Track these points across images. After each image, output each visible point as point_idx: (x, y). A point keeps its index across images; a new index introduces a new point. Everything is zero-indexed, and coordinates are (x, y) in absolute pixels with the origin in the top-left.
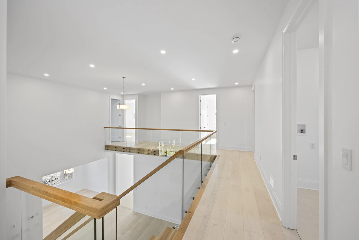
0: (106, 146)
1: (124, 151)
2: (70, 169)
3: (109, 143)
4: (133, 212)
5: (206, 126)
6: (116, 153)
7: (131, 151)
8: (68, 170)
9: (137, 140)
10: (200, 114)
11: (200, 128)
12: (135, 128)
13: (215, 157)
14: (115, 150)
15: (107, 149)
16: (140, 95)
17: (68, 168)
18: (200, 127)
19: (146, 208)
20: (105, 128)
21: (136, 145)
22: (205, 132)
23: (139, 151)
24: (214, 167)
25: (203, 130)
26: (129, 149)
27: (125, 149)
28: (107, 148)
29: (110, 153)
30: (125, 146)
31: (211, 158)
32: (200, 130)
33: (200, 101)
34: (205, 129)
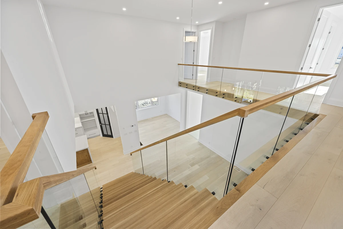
0: (179, 82)
1: (193, 89)
2: (155, 98)
3: (182, 81)
4: (199, 142)
5: (313, 65)
6: (188, 91)
7: (200, 90)
8: (153, 98)
9: (209, 79)
10: (308, 45)
11: (300, 68)
12: (207, 65)
13: (316, 116)
14: (186, 88)
15: (180, 86)
16: (217, 22)
17: (154, 97)
18: (301, 66)
19: (209, 143)
20: (178, 64)
21: (207, 84)
22: (308, 76)
23: (208, 91)
24: (306, 133)
25: (307, 72)
26: (198, 88)
27: (195, 87)
28: (180, 84)
29: (183, 90)
30: (194, 84)
31: (306, 115)
32: (300, 71)
33: (319, 20)
34: (311, 71)
